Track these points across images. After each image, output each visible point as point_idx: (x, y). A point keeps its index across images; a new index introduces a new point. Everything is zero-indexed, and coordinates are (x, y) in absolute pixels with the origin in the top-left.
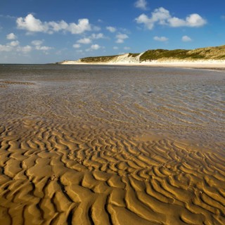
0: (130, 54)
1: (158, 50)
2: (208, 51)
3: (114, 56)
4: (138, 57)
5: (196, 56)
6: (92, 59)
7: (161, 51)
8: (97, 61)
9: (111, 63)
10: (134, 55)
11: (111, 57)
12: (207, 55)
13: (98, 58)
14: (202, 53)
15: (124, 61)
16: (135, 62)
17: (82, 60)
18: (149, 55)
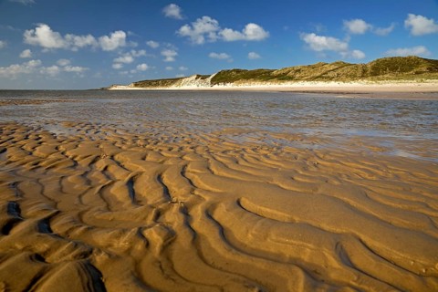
0: (198, 76)
1: (234, 70)
2: (299, 71)
3: (178, 79)
4: (209, 80)
5: (283, 77)
6: (149, 83)
7: (238, 71)
8: (155, 85)
9: (173, 87)
10: (204, 78)
11: (174, 81)
12: (298, 75)
13: (156, 81)
14: (291, 74)
15: (191, 84)
16: (205, 86)
17: (136, 85)
18: (222, 77)
